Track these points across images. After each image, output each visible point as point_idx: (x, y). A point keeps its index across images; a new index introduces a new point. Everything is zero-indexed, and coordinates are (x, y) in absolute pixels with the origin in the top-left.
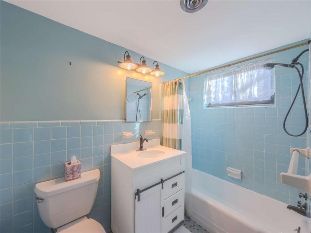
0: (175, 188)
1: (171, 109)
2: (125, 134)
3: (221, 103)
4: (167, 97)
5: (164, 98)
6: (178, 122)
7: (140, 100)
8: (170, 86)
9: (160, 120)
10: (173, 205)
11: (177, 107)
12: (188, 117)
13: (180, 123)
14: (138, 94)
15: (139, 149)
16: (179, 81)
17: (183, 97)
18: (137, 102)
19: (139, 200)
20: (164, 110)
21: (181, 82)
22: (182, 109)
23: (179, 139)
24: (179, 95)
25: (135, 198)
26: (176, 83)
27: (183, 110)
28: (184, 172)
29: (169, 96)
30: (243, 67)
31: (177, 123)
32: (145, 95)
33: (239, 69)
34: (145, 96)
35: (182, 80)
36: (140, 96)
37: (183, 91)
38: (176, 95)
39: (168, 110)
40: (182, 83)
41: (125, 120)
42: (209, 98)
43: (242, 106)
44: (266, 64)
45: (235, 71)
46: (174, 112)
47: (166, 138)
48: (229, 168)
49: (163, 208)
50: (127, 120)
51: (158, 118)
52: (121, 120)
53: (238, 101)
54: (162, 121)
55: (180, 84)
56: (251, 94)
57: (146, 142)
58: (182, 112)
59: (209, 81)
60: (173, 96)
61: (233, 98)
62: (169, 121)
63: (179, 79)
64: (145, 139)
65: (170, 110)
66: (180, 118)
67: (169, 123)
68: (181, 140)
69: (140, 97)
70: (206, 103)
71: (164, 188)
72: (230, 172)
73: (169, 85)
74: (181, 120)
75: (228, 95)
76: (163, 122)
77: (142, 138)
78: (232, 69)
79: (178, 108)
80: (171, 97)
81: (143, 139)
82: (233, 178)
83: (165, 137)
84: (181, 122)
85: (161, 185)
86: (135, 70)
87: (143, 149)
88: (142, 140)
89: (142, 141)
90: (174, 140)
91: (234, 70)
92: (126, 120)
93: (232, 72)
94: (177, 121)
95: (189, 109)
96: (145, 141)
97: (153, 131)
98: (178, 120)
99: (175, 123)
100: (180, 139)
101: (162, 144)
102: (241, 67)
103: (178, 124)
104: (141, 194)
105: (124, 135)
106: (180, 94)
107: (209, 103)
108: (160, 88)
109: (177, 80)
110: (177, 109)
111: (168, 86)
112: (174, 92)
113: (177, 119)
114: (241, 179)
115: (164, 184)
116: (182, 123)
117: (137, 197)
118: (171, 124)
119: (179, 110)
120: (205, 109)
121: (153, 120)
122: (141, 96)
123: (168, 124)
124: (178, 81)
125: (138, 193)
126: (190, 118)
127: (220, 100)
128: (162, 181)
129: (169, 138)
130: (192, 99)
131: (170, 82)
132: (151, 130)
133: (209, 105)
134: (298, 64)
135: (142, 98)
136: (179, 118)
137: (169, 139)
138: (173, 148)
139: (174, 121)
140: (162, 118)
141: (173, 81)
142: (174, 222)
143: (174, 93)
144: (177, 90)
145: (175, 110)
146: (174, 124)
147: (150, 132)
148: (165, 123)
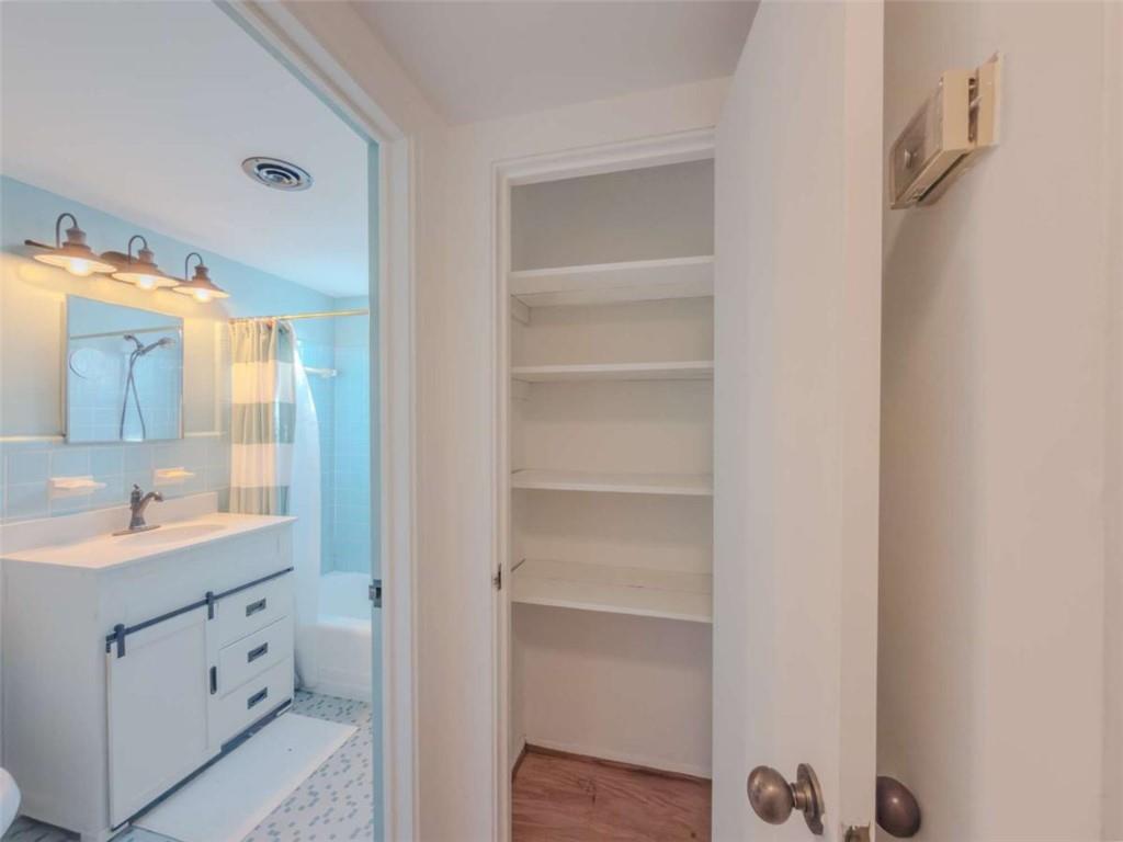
0: (258, 614)
1: (254, 401)
2: (60, 481)
4: (243, 365)
5: (233, 367)
6: (278, 439)
7: (140, 359)
8: (251, 333)
9: (217, 433)
10: (250, 660)
11: (274, 396)
13: (282, 442)
14: (129, 337)
15: (127, 528)
16: (281, 323)
17: (293, 369)
18: (123, 365)
19: (121, 653)
20: (233, 404)
21: (285, 325)
22: (290, 402)
23: (279, 484)
24: (281, 364)
25: (108, 650)
26: (270, 328)
27: (294, 405)
28: (289, 570)
29: (250, 363)
31: (275, 441)
32: (162, 342)
34: (166, 345)
35: (291, 322)
36: (139, 346)
38: (271, 361)
39: (246, 403)
40: (289, 331)
41: (61, 438)
46: (263, 410)
47: (240, 489)
49: (214, 672)
50: (72, 438)
51: (213, 429)
52: (46, 439)
54: (226, 440)
55: (283, 331)
57: (155, 503)
58: (289, 411)
60: (261, 364)
62: (249, 436)
63: (281, 317)
64: (151, 495)
65: (251, 405)
66: (286, 427)
67: (249, 442)
68: (285, 490)
69: (141, 350)
71: (215, 614)
73: (247, 329)
74: (285, 434)
76: (230, 440)
77: (138, 493)
79: (277, 400)
80: (254, 366)
81: (144, 496)
83: (234, 484)
84: (286, 439)
85: (206, 608)
86: (109, 275)
87: (143, 526)
88: (138, 498)
89: (138, 501)
90: (263, 492)
92: (64, 435)
94: (275, 437)
95: (311, 401)
96: (153, 499)
97: (187, 470)
98: (278, 433)
99: (267, 442)
100: (284, 485)
101: (223, 506)
103: (278, 444)
104: (128, 638)
105: (57, 485)
106: (284, 360)
108: (218, 337)
109: (273, 319)
110: (274, 403)
111: (246, 333)
112: (263, 353)
113: (274, 431)
115: (215, 605)
116: (289, 440)
117: (114, 646)
118: (255, 446)
119: (281, 405)
121: (187, 434)
122: (146, 346)
123: (244, 447)
124: (278, 323)
125: (119, 634)
128: (209, 599)
129: (249, 487)
130: (339, 373)
131: (250, 321)
132: (182, 468)
135: (148, 353)
136: (281, 426)
137: (249, 491)
138: (261, 513)
139: (263, 436)
140: (226, 427)
141: (263, 320)
142: (254, 707)
143: (263, 355)
144: (275, 346)
145: (266, 405)
146: (264, 445)
147: (177, 474)
148: (237, 442)
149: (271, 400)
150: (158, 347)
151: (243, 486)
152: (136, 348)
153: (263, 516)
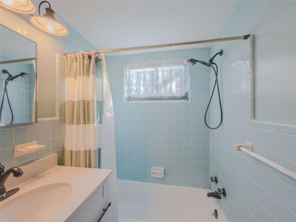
3: (142, 97)
4: (72, 79)
5: (66, 80)
6: (96, 122)
8: (78, 60)
9: (57, 118)
11: (94, 97)
12: (110, 113)
13: (97, 123)
14: (4, 72)
16: (97, 55)
17: (102, 82)
20: (66, 101)
21: (99, 56)
22: (101, 100)
24: (96, 79)
26: (90, 57)
27: (103, 102)
29: (78, 77)
30: (163, 60)
31: (94, 123)
32: (22, 74)
33: (160, 62)
34: (24, 76)
35: (102, 54)
36: (10, 76)
37: (102, 73)
38: (91, 76)
39: (76, 100)
40: (101, 60)
42: (129, 90)
43: (161, 101)
44: (189, 60)
45: (157, 64)
46: (86, 105)
47: (72, 151)
48: (152, 168)
51: (54, 115)
53: (159, 95)
54: (63, 121)
55: (97, 60)
56: (171, 89)
58: (101, 104)
59: (129, 69)
60: (85, 77)
61: (155, 92)
62: (78, 120)
63: (96, 52)
64: (11, 171)
65: (79, 102)
66: (99, 114)
67: (78, 123)
69: (11, 78)
70: (126, 95)
72: (154, 173)
73: (76, 58)
74: (99, 118)
75: (150, 88)
76: (65, 122)
78: (154, 60)
80: (81, 79)
81: (6, 170)
82: (156, 178)
83: (68, 148)
84: (99, 121)
90: (87, 153)
91: (156, 62)
93: (153, 64)
94: (94, 120)
95: (111, 100)
96: (12, 174)
97: (38, 144)
98: (96, 118)
99: (89, 123)
100: (98, 148)
101: (61, 162)
102: (162, 60)
103: (96, 124)
106: (98, 77)
107: (129, 96)
108: (57, 61)
109: (91, 52)
110: (94, 100)
111: (75, 60)
112: (86, 71)
113: (94, 116)
114: (164, 176)
116: (101, 122)
118: (81, 126)
119: (97, 101)
120: (125, 102)
121: (39, 119)
122: (13, 76)
123: (75, 126)
124: (95, 55)
126: (112, 115)
127: (142, 93)
129: (78, 150)
131: (78, 53)
133: (129, 99)
134: (214, 63)
135: (14, 80)
136: (97, 114)
137: (78, 153)
138: (86, 167)
139: (87, 120)
140: (62, 114)
141: (85, 53)
143: (87, 73)
144: (93, 67)
145: (88, 102)
146: (87, 125)
147: (32, 147)
148: (69, 124)
149: (90, 98)
150: (20, 76)
151: (74, 150)
152: (8, 77)
153: (88, 168)
